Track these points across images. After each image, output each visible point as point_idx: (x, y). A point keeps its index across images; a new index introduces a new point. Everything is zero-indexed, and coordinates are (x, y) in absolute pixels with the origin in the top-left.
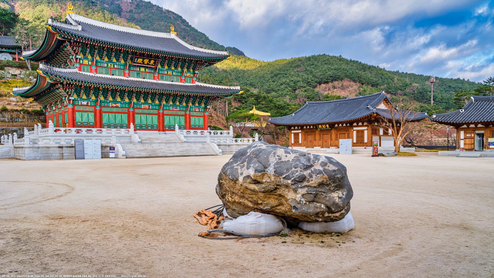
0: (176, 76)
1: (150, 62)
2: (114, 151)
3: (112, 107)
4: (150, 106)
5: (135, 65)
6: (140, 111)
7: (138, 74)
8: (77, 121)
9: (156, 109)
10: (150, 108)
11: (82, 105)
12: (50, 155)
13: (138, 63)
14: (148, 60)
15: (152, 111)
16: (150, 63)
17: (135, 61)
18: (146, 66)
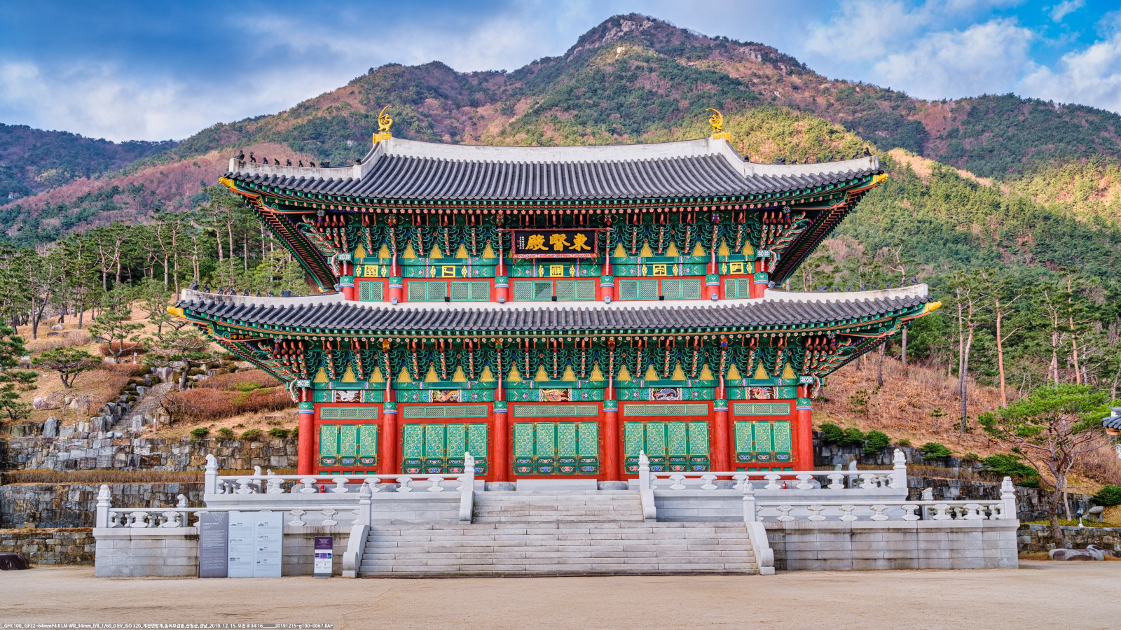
0: (684, 277)
1: (570, 240)
2: (330, 551)
3: (436, 402)
4: (571, 392)
5: (531, 260)
6: (534, 411)
7: (540, 288)
8: (324, 452)
9: (593, 402)
10: (570, 399)
11: (339, 403)
12: (161, 562)
13: (530, 251)
14: (564, 236)
15: (576, 410)
16: (573, 244)
17: (522, 246)
18: (561, 256)
